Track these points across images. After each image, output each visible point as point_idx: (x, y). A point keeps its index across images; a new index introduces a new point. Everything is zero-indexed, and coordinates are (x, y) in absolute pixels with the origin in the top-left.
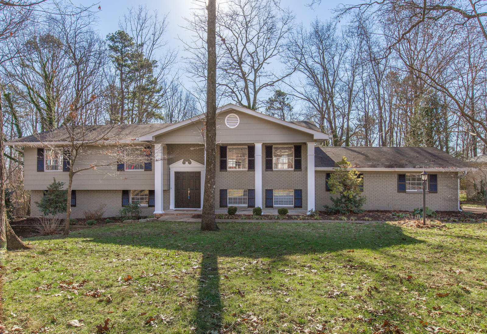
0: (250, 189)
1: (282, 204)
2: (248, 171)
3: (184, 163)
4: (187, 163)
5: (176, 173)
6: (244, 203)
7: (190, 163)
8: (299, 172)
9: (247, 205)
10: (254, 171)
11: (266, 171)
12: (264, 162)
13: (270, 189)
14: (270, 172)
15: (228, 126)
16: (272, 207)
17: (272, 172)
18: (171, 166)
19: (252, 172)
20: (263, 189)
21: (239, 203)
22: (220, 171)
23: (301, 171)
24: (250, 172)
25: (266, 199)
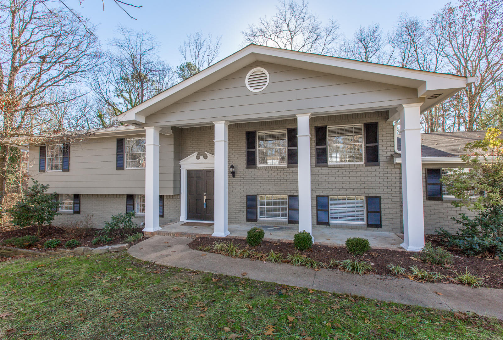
0: (292, 194)
1: (345, 220)
2: (288, 167)
3: (198, 158)
4: (202, 157)
5: (189, 172)
6: (283, 216)
7: (205, 157)
8: (373, 167)
9: (287, 220)
10: (297, 167)
11: (316, 166)
12: (314, 153)
13: (325, 194)
14: (323, 168)
15: (251, 89)
16: (328, 224)
17: (326, 168)
18: (182, 162)
19: (294, 169)
20: (312, 195)
21: (275, 215)
22: (247, 168)
23: (378, 165)
24: (291, 169)
25: (318, 210)
